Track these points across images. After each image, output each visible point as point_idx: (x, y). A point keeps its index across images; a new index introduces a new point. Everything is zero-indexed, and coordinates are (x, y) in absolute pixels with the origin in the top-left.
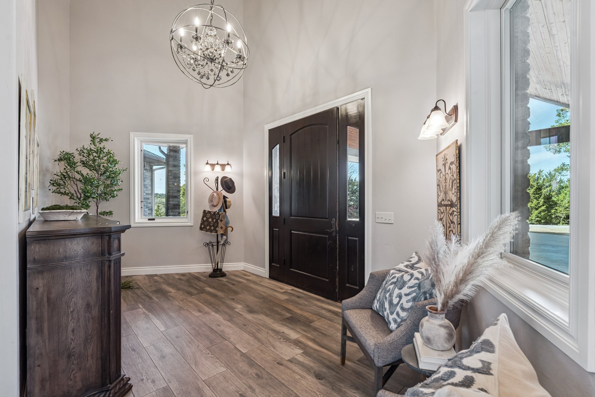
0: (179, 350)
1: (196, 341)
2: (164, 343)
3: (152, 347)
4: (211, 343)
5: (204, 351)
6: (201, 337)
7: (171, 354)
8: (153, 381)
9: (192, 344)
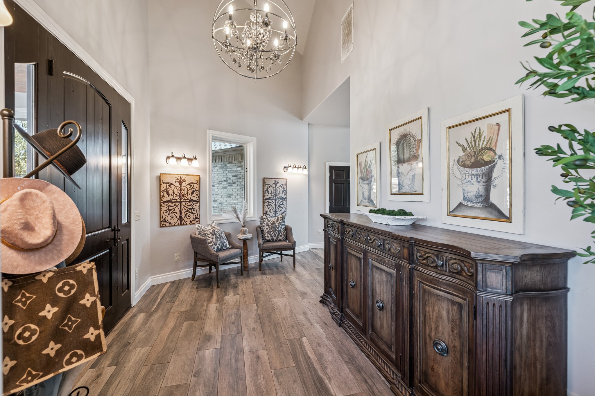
0: (294, 315)
1: (280, 319)
2: (303, 324)
3: (313, 323)
4: (270, 315)
5: (278, 310)
6: (274, 322)
7: (299, 314)
8: (309, 302)
9: (284, 317)
